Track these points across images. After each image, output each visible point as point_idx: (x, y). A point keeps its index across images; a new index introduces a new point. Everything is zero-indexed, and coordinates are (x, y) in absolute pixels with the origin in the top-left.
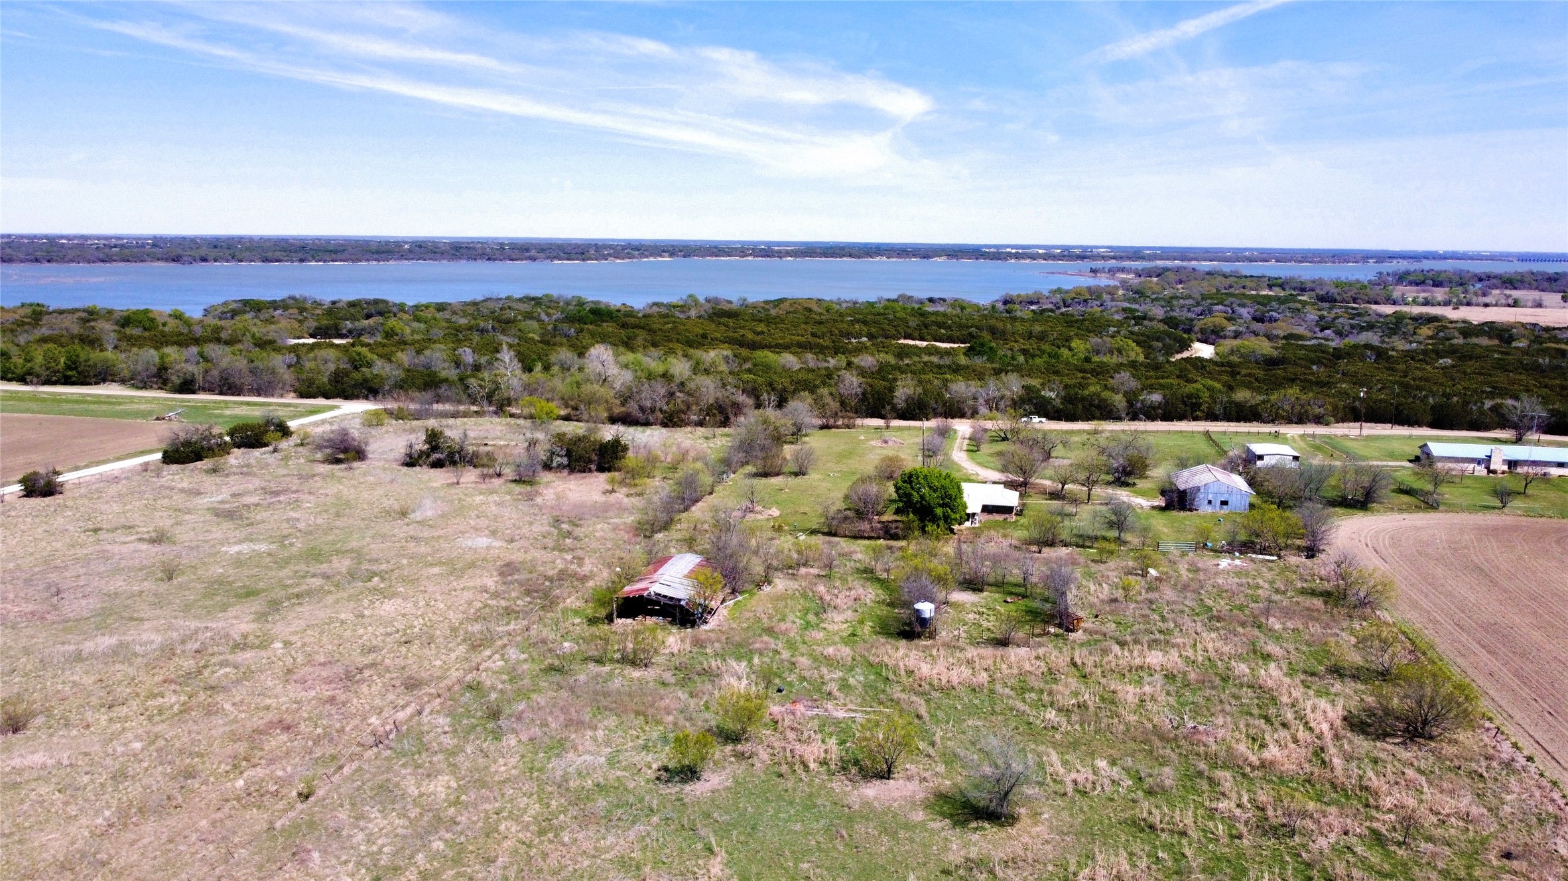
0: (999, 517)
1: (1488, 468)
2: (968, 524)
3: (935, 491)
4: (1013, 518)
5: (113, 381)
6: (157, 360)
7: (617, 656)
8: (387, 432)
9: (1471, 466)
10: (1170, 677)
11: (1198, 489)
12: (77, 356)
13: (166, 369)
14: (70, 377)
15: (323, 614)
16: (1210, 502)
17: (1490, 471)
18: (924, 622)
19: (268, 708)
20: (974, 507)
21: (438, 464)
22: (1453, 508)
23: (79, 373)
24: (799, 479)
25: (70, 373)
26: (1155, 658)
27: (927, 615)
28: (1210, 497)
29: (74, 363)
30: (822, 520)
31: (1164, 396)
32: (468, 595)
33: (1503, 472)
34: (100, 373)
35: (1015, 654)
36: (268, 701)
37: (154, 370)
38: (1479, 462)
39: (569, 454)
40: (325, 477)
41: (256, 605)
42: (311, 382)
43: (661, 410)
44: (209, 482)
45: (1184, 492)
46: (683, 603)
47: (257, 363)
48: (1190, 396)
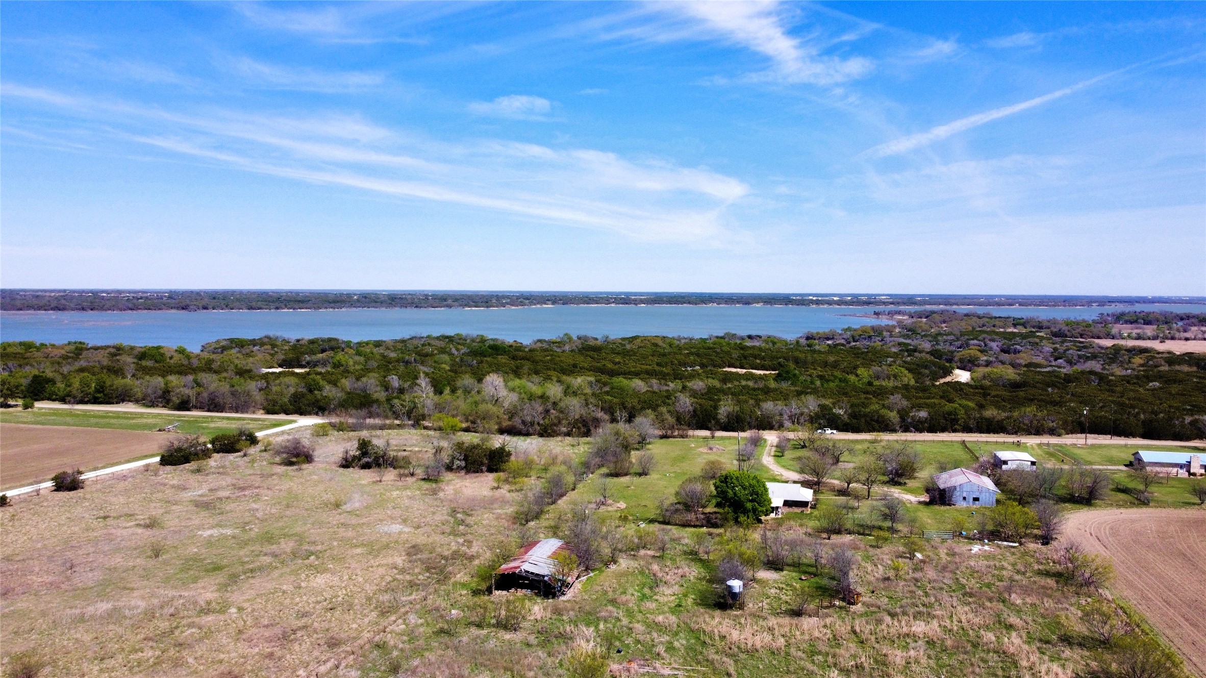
0: (798, 510)
1: (1188, 471)
2: (773, 515)
3: (745, 489)
4: (808, 510)
5: (129, 401)
6: (163, 385)
7: (493, 621)
8: (330, 441)
9: (1175, 470)
10: (930, 643)
11: (955, 488)
12: (104, 383)
13: (169, 392)
14: (98, 398)
15: (270, 586)
16: (964, 498)
17: (1190, 474)
18: (734, 596)
19: (221, 662)
20: (777, 502)
21: (366, 466)
22: (1161, 504)
23: (105, 395)
24: (643, 479)
25: (99, 395)
26: (919, 627)
27: (737, 590)
28: (965, 495)
29: (102, 387)
30: (658, 512)
31: (929, 413)
32: (381, 571)
33: (1201, 475)
34: (120, 395)
35: (807, 623)
36: (222, 656)
37: (160, 392)
38: (1181, 466)
39: (466, 459)
40: (280, 476)
41: (221, 578)
42: (275, 403)
43: (538, 424)
44: (193, 479)
45: (944, 490)
46: (546, 578)
47: (237, 388)
48: (950, 413)
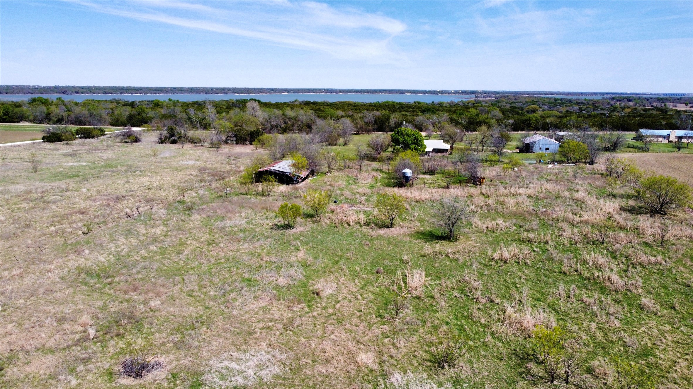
0: (440, 154)
1: (668, 140)
2: (426, 156)
4: (446, 154)
5: (25, 121)
6: (46, 110)
7: (255, 193)
8: (152, 135)
9: (660, 139)
10: (530, 197)
11: (535, 142)
12: (8, 109)
13: (49, 114)
14: (5, 119)
15: (110, 182)
16: (540, 149)
17: (669, 142)
19: (74, 208)
20: (429, 149)
21: (174, 142)
22: (653, 151)
23: (9, 117)
24: (345, 147)
25: (5, 117)
26: (522, 191)
28: (541, 146)
29: (7, 112)
30: (356, 153)
31: (515, 120)
32: (181, 176)
33: (676, 142)
34: (19, 117)
35: (452, 191)
36: (75, 206)
37: (44, 115)
38: (664, 137)
39: (236, 136)
40: (119, 146)
41: (77, 179)
42: (118, 120)
43: (281, 127)
44: (62, 147)
45: (529, 144)
46: (288, 174)
47: (92, 111)
48: (526, 120)
